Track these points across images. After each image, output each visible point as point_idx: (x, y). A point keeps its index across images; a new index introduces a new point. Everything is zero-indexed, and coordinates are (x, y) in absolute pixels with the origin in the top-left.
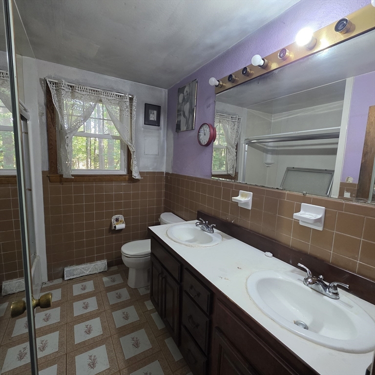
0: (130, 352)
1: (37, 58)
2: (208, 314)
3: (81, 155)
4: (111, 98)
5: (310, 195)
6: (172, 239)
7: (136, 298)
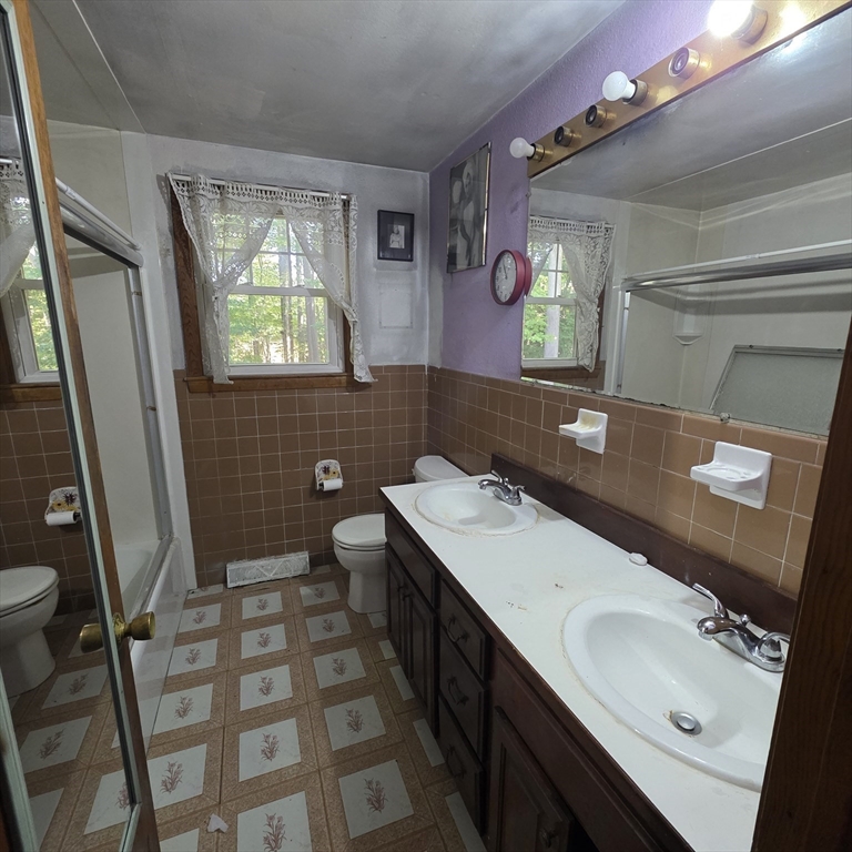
0: (341, 737)
1: (148, 132)
2: (482, 677)
3: (271, 328)
4: (303, 205)
5: (737, 422)
6: (424, 517)
7: (361, 634)
